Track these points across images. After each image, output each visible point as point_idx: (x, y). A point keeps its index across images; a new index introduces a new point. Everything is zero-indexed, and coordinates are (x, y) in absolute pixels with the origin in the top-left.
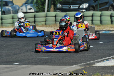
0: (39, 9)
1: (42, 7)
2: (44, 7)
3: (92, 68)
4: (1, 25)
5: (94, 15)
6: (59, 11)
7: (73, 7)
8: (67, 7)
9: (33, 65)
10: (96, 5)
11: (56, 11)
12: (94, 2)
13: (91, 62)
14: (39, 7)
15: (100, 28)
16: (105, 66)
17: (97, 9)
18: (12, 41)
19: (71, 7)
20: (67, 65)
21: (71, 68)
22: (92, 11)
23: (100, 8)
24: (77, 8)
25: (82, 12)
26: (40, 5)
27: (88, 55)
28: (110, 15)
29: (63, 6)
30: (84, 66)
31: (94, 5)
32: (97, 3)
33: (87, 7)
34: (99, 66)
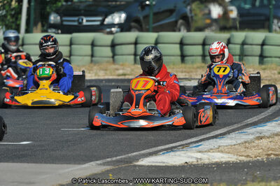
1: (13, 22)
2: (18, 22)
3: (132, 169)
5: (139, 41)
6: (54, 30)
7: (87, 21)
8: (71, 21)
10: (146, 17)
11: (46, 31)
12: (139, 8)
13: (130, 155)
14: (7, 22)
16: (164, 165)
17: (147, 27)
19: (85, 23)
20: (70, 163)
21: (81, 169)
22: (134, 31)
23: (154, 23)
24: (98, 23)
25: (111, 33)
26: (9, 17)
27: (123, 139)
28: (178, 41)
29: (64, 18)
30: (114, 165)
31: (140, 16)
32: (147, 11)
33: (122, 22)
34: (150, 164)
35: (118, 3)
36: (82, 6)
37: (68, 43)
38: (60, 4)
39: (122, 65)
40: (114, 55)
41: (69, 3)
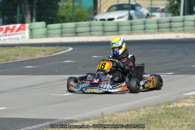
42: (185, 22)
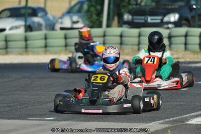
0: (92, 22)
1: (97, 20)
2: (101, 19)
3: (184, 127)
4: (24, 50)
5: (189, 34)
6: (129, 26)
7: (151, 19)
8: (140, 19)
9: (80, 121)
10: (193, 17)
11: (121, 26)
12: (188, 11)
13: (183, 116)
14: (93, 20)
15: (198, 58)
17: (194, 24)
18: (44, 78)
19: (149, 21)
22: (185, 27)
24: (159, 21)
25: (168, 28)
26: (94, 16)
27: (178, 105)
29: (135, 17)
30: (171, 124)
31: (189, 16)
32: (193, 13)
33: (177, 20)
34: (197, 123)
35: (173, 7)
36: (147, 9)
37: (137, 35)
38: (131, 7)
39: (177, 51)
40: (170, 44)
41: (138, 6)
42: (106, 38)
